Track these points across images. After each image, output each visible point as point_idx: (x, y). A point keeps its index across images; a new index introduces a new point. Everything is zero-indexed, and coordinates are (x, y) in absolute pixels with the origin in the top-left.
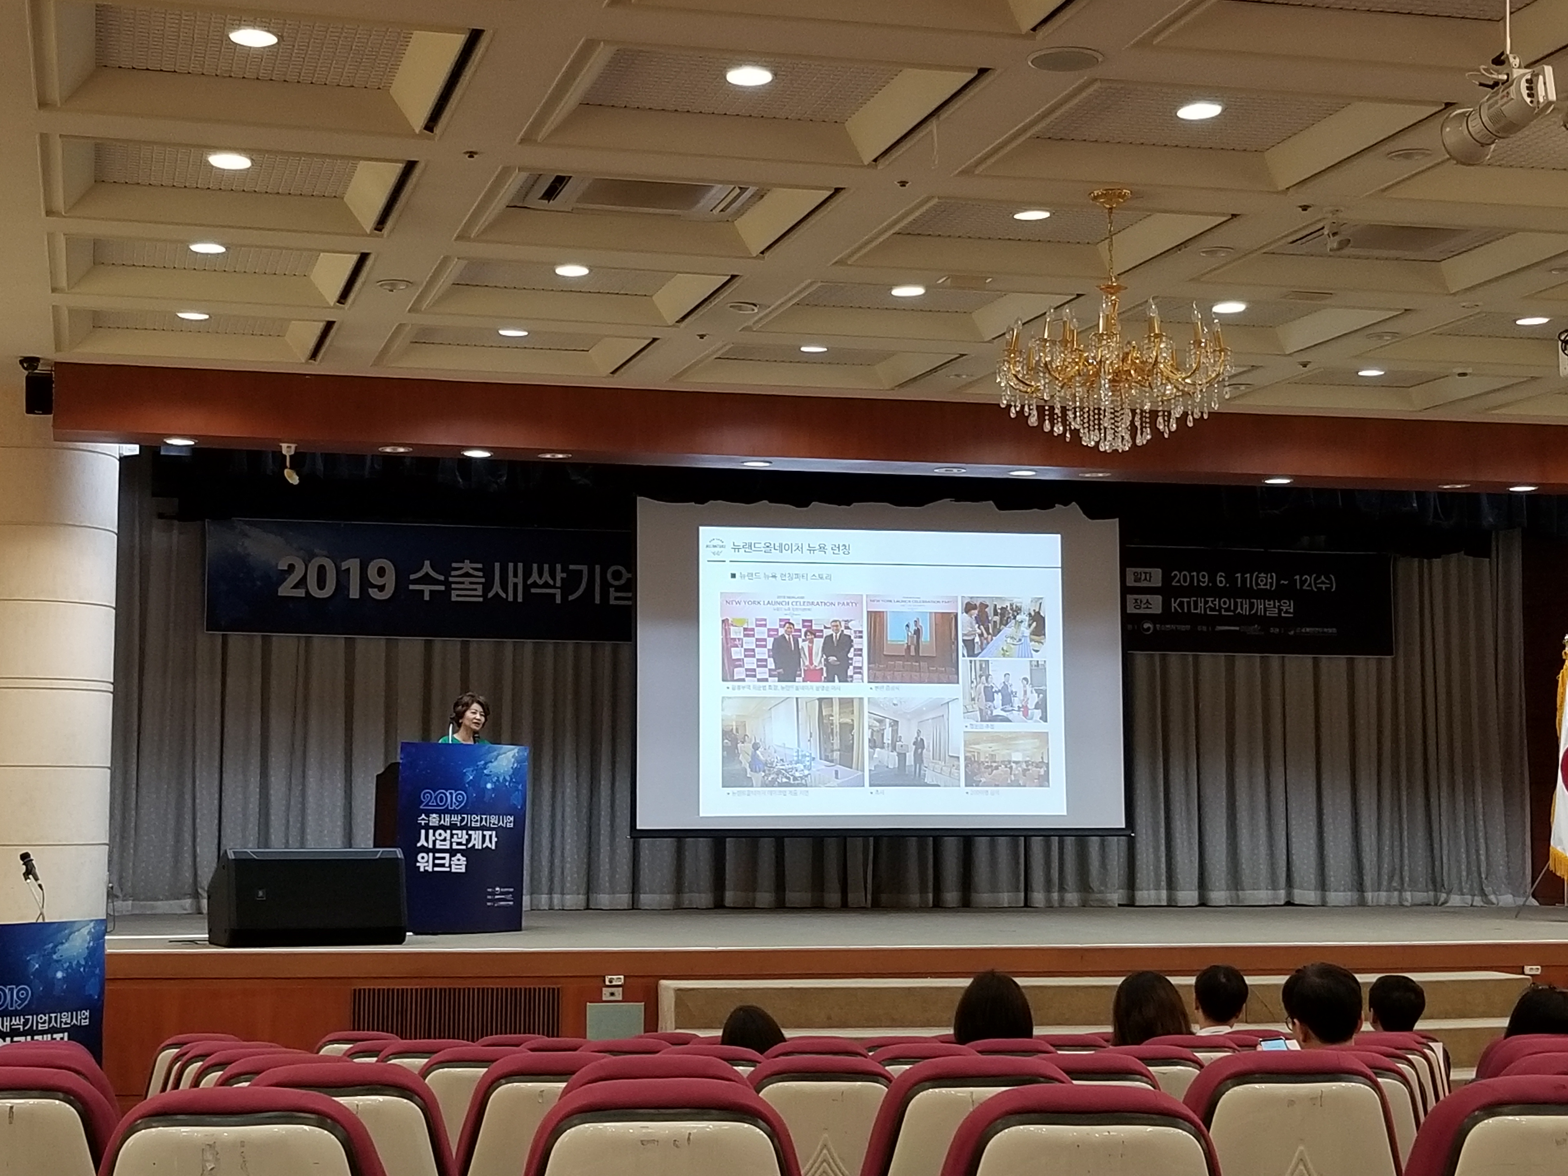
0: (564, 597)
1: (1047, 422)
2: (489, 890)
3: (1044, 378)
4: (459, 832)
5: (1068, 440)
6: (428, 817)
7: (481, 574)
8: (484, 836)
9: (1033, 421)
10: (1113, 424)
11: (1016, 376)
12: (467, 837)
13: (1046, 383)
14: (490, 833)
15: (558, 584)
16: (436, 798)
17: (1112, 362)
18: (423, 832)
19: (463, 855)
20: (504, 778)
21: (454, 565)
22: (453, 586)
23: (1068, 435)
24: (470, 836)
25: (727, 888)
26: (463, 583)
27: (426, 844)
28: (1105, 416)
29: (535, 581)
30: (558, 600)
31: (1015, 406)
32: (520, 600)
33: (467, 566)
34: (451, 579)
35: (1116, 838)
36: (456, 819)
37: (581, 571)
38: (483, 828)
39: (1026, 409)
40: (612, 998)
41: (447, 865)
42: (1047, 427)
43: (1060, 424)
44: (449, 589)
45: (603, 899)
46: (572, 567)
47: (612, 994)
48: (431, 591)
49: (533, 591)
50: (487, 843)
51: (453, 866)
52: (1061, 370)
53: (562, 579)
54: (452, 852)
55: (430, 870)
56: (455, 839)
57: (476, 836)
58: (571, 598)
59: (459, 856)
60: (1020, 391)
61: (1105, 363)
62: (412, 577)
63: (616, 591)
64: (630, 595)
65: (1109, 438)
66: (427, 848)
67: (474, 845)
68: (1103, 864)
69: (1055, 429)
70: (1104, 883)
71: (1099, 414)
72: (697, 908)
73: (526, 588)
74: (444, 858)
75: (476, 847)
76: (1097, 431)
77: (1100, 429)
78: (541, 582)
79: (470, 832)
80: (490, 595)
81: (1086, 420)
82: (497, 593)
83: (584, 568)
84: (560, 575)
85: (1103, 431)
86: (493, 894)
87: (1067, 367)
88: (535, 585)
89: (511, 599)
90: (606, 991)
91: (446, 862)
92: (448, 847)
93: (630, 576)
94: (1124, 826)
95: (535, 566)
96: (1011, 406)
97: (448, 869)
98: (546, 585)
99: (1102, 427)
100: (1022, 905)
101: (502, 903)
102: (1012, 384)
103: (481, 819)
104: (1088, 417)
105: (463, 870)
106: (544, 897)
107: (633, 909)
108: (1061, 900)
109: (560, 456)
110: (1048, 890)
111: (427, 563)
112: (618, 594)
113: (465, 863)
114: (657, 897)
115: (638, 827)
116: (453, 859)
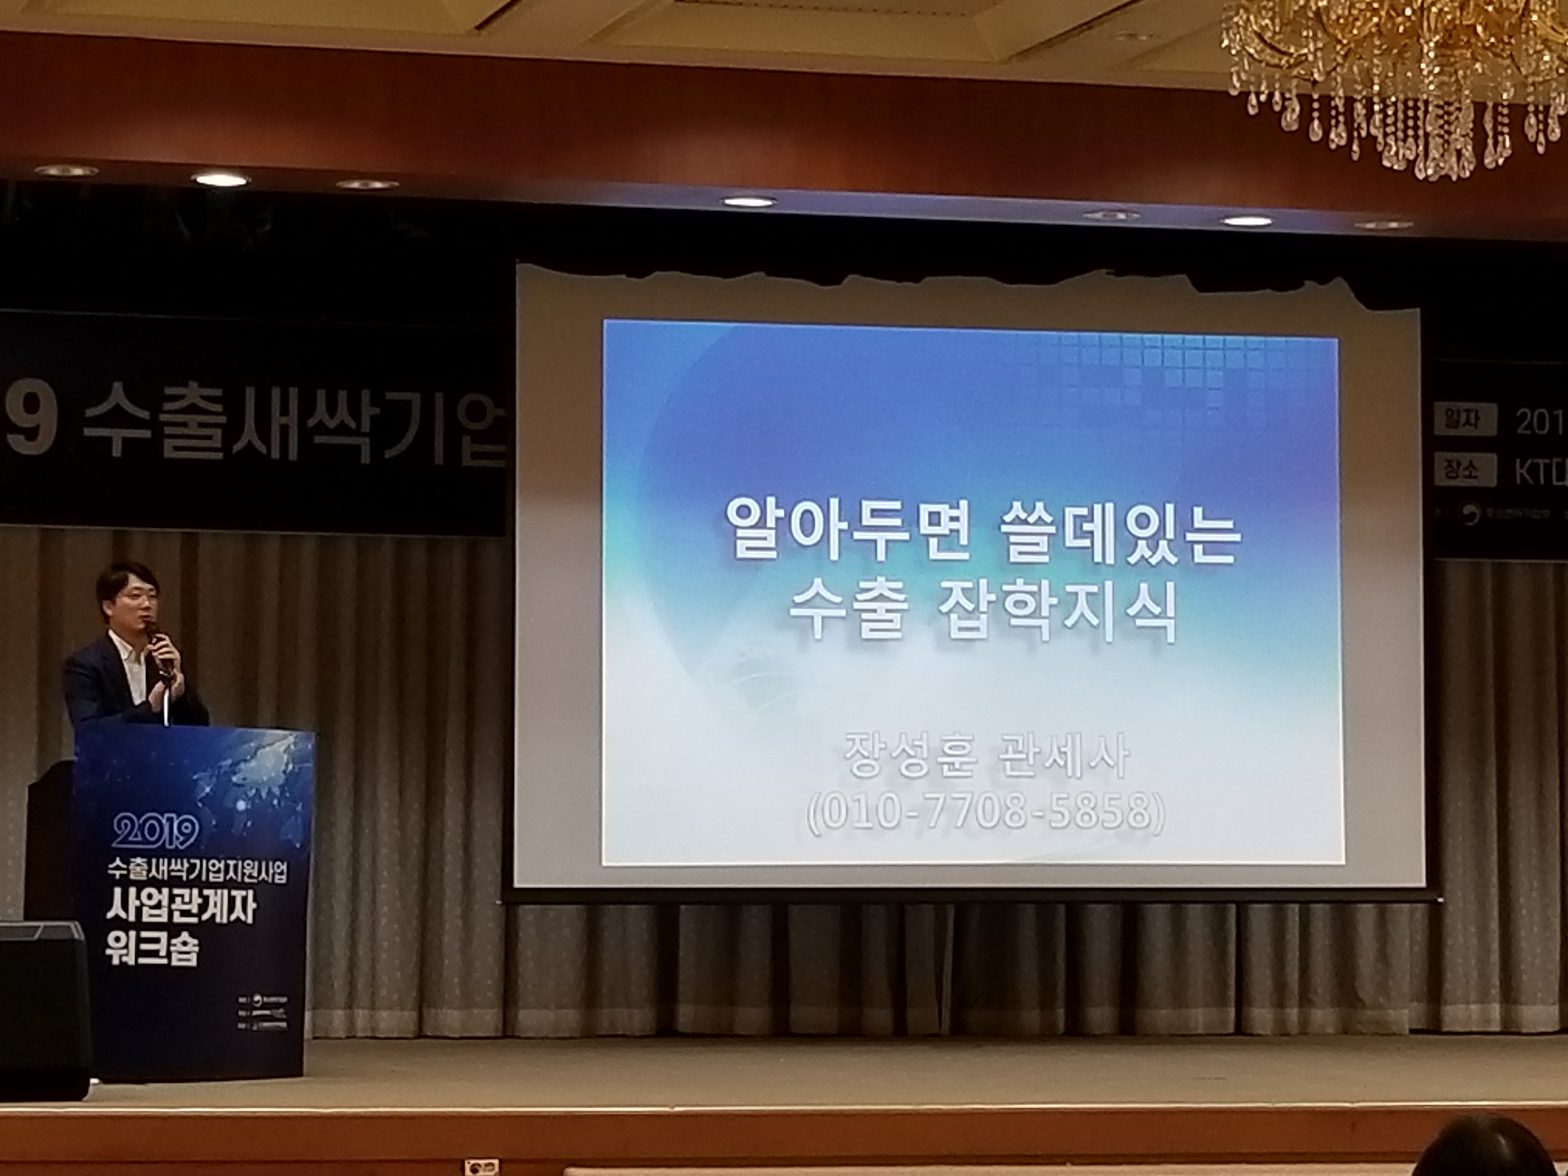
0: (377, 451)
1: (1316, 123)
2: (242, 1000)
3: (1315, 38)
4: (186, 892)
5: (1355, 157)
6: (128, 863)
7: (218, 408)
8: (232, 900)
9: (1291, 120)
10: (1442, 127)
11: (1260, 37)
12: (200, 901)
13: (1317, 49)
14: (244, 893)
15: (366, 426)
16: (142, 827)
17: (1441, 10)
18: (118, 891)
19: (192, 935)
20: (270, 792)
21: (170, 391)
22: (168, 430)
23: (1355, 147)
24: (206, 899)
25: (681, 997)
26: (185, 425)
27: (123, 915)
28: (1426, 112)
29: (321, 422)
30: (365, 459)
31: (1258, 95)
32: (293, 455)
33: (193, 393)
34: (163, 417)
35: (1407, 907)
36: (180, 867)
37: (408, 404)
38: (229, 885)
39: (1277, 96)
41: (163, 953)
42: (1316, 131)
43: (1341, 127)
44: (159, 437)
45: (450, 1020)
46: (389, 396)
48: (125, 440)
49: (319, 439)
50: (238, 912)
51: (175, 956)
52: (1346, 25)
53: (373, 418)
54: (173, 930)
55: (131, 960)
56: (178, 905)
57: (218, 899)
58: (388, 454)
59: (185, 936)
60: (1268, 64)
61: (1429, 11)
62: (90, 413)
63: (474, 441)
64: (501, 448)
65: (1434, 153)
66: (126, 921)
67: (213, 916)
68: (1383, 956)
69: (1332, 136)
70: (1383, 988)
71: (1416, 108)
72: (624, 1036)
73: (305, 434)
74: (157, 941)
75: (218, 920)
76: (1411, 141)
77: (1416, 137)
78: (332, 424)
79: (206, 892)
80: (237, 447)
81: (1390, 121)
82: (250, 442)
83: (415, 398)
84: (368, 412)
85: (1421, 142)
86: (251, 1007)
87: (1357, 19)
88: (321, 429)
89: (276, 454)
91: (162, 948)
92: (164, 919)
93: (501, 412)
94: (1423, 884)
95: (321, 395)
96: (1249, 93)
97: (165, 961)
98: (343, 429)
99: (1421, 132)
100: (1231, 1029)
101: (266, 1024)
102: (1252, 51)
103: (227, 867)
104: (1395, 113)
105: (194, 963)
106: (339, 1016)
107: (504, 1037)
108: (1304, 1022)
109: (378, 185)
110: (1280, 1004)
111: (118, 386)
112: (477, 448)
113: (197, 949)
114: (550, 1015)
115: (517, 884)
116: (174, 941)
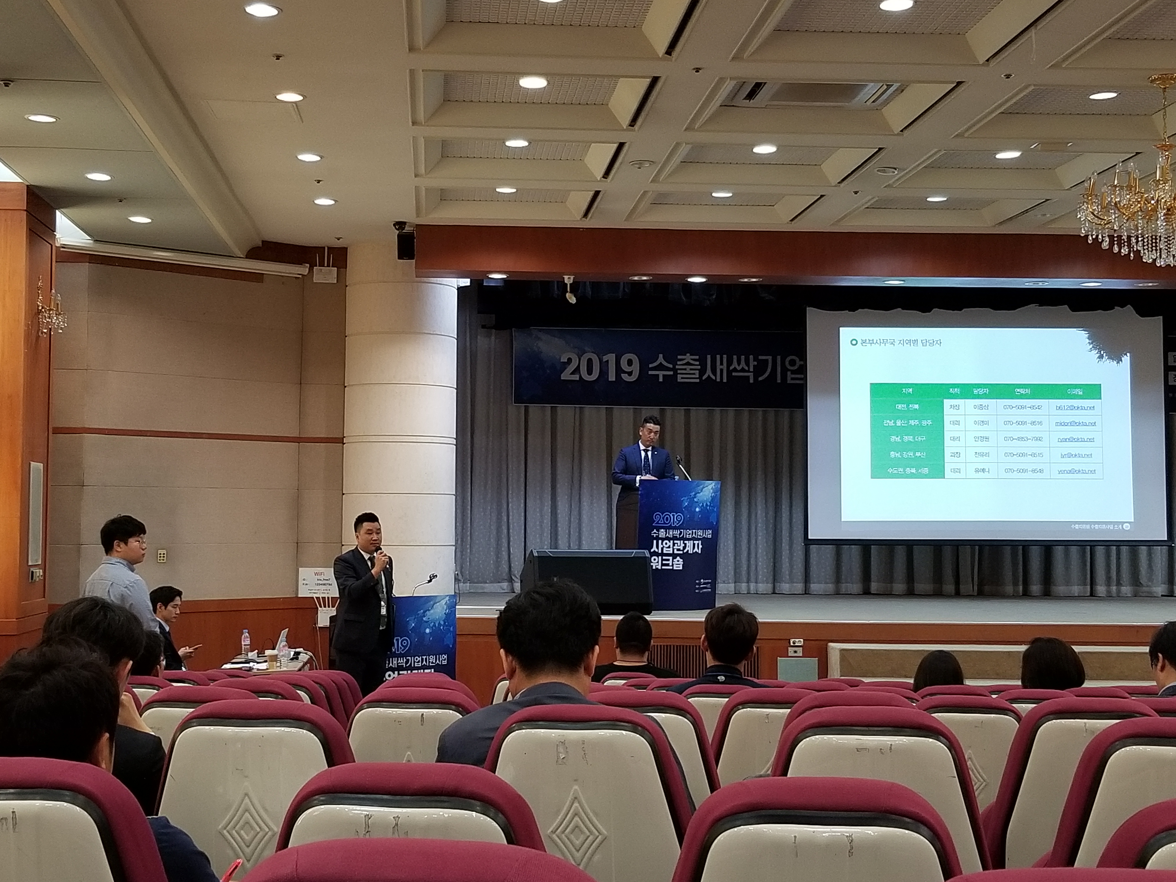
0: (756, 378)
1: (1116, 246)
2: (697, 581)
3: (1115, 213)
4: (678, 542)
5: (1132, 258)
6: (658, 531)
7: (698, 363)
8: (694, 544)
9: (1105, 245)
10: (1167, 246)
11: (1093, 213)
12: (683, 545)
13: (1115, 217)
14: (698, 542)
15: (752, 369)
16: (663, 518)
17: (1166, 201)
18: (655, 542)
19: (681, 558)
20: (707, 505)
21: (679, 357)
22: (679, 372)
23: (1132, 255)
24: (685, 544)
25: (872, 580)
26: (685, 369)
27: (657, 550)
28: (1160, 240)
29: (735, 368)
30: (751, 381)
31: (1092, 236)
32: (725, 380)
33: (688, 358)
34: (677, 367)
35: (1159, 547)
36: (677, 533)
37: (767, 360)
38: (694, 539)
39: (1100, 237)
40: (796, 655)
41: (671, 564)
42: (1116, 249)
43: (1126, 247)
44: (676, 374)
45: (785, 587)
46: (760, 357)
47: (795, 652)
48: (664, 376)
49: (734, 374)
50: (696, 549)
51: (675, 566)
52: (1127, 207)
53: (754, 366)
54: (674, 556)
55: (659, 567)
56: (676, 547)
57: (689, 544)
58: (760, 379)
59: (678, 558)
60: (1096, 224)
61: (1161, 201)
62: (650, 366)
63: (792, 374)
64: (802, 376)
65: (1163, 256)
66: (658, 552)
67: (688, 551)
68: (1150, 566)
69: (1122, 251)
70: (1150, 579)
71: (1156, 239)
72: (851, 594)
73: (729, 372)
74: (668, 560)
75: (689, 552)
76: (1154, 251)
77: (1156, 250)
78: (739, 368)
79: (685, 542)
80: (704, 378)
81: (1145, 244)
82: (709, 376)
83: (770, 358)
84: (752, 363)
85: (1158, 251)
86: (699, 584)
87: (1132, 205)
88: (735, 370)
89: (718, 380)
90: (790, 649)
91: (670, 562)
92: (671, 552)
93: (802, 363)
94: (1166, 539)
95: (735, 357)
96: (1088, 235)
97: (671, 568)
98: (743, 370)
99: (1158, 248)
100: (1088, 594)
101: (705, 590)
102: (1089, 219)
103: (693, 532)
104: (1148, 241)
105: (681, 568)
106: (744, 585)
107: (806, 594)
108: (1119, 591)
109: (754, 280)
110: (1108, 583)
111: (661, 356)
112: (793, 376)
113: (682, 563)
114: (822, 586)
115: (809, 538)
116: (674, 560)
